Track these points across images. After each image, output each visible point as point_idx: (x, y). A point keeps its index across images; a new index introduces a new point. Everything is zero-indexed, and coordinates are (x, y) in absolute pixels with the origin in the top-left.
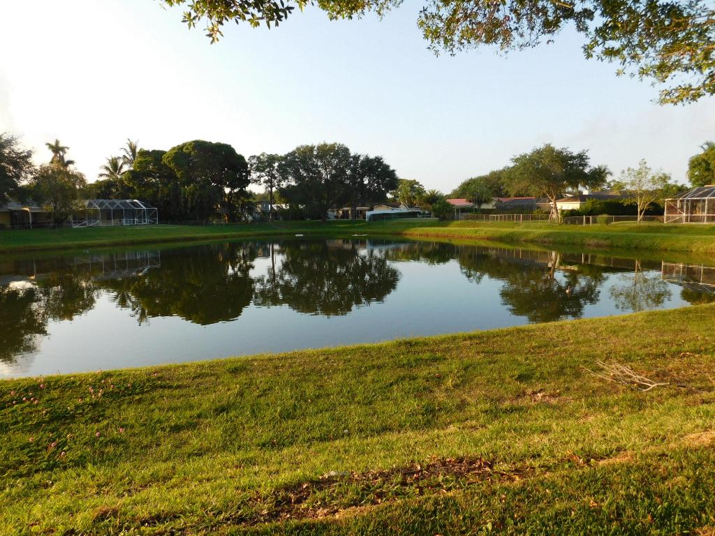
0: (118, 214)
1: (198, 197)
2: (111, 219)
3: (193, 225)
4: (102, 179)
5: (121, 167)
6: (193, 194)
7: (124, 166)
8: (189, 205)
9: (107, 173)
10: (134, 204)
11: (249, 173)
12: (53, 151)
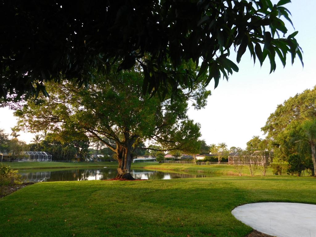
0: (37, 157)
1: (68, 152)
2: (33, 159)
3: (65, 162)
4: (31, 143)
5: (40, 139)
6: (66, 151)
7: (41, 138)
8: (64, 154)
9: (34, 140)
10: (43, 153)
11: (89, 143)
12: (13, 131)
